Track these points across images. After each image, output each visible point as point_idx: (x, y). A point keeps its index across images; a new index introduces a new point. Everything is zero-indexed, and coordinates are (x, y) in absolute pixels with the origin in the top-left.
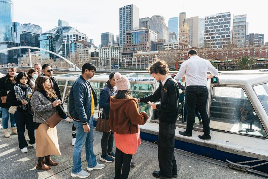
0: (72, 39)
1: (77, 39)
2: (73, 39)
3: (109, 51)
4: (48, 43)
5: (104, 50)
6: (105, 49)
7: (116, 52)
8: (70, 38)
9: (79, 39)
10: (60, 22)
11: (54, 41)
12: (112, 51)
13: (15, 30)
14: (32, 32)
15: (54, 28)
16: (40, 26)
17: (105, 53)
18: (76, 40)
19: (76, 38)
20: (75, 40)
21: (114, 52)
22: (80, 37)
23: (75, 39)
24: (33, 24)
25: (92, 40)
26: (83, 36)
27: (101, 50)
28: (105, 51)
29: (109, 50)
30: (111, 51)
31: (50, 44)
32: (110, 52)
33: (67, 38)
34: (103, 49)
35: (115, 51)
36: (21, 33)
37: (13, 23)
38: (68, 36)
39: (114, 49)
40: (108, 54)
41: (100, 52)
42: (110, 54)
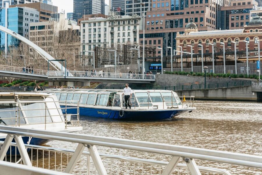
3: (106, 29)
5: (95, 25)
6: (97, 24)
7: (124, 30)
12: (116, 29)
17: (97, 33)
21: (119, 30)
27: (87, 25)
28: (97, 27)
29: (107, 26)
30: (113, 28)
32: (109, 30)
34: (92, 24)
35: (121, 28)
39: (119, 23)
40: (105, 34)
41: (84, 30)
42: (110, 35)
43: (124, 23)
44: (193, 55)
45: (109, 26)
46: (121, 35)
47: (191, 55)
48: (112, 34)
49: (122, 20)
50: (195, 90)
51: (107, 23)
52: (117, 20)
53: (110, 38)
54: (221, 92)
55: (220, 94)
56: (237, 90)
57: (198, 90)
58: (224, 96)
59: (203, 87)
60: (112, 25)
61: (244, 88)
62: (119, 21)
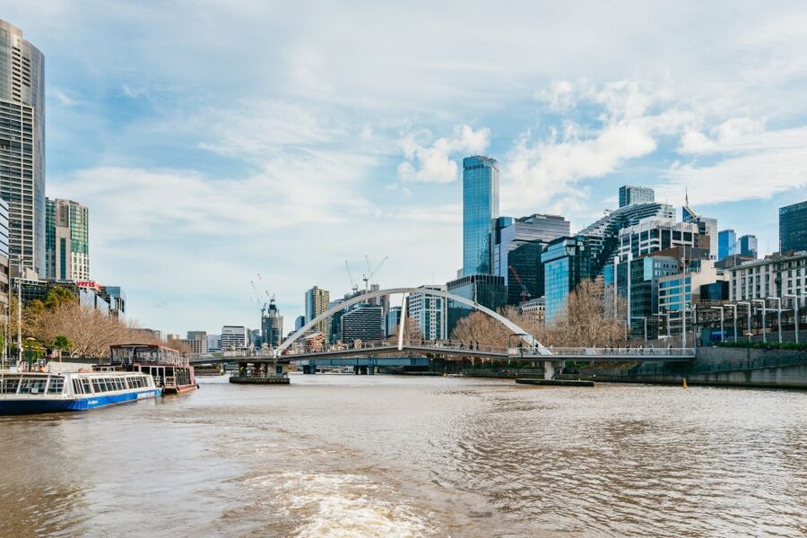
0: (647, 244)
1: (666, 243)
2: (652, 243)
3: (768, 276)
4: (567, 269)
5: (751, 272)
6: (754, 270)
7: (798, 274)
8: (640, 243)
9: (672, 241)
10: (625, 193)
11: (585, 260)
12: (784, 275)
13: (498, 241)
14: (544, 240)
15: (603, 216)
16: (563, 219)
17: (754, 284)
18: (660, 246)
19: (660, 240)
20: (657, 249)
21: (790, 275)
22: (677, 235)
23: (657, 243)
24: (547, 214)
25: (750, 239)
26: (688, 231)
27: (738, 273)
28: (754, 275)
29: (770, 273)
30: (779, 275)
31: (571, 271)
32: (773, 277)
33: (633, 245)
34: (747, 271)
35: (794, 273)
36: (514, 246)
37: (495, 222)
38: (635, 237)
39: (790, 266)
40: (767, 285)
41: (735, 282)
42: (775, 286)
43: (798, 264)
44: (783, 312)
45: (774, 272)
46: (794, 283)
47: (777, 312)
48: (778, 283)
49: (794, 260)
50: (735, 371)
51: (771, 268)
52: (786, 261)
53: (775, 290)
54: (768, 374)
55: (766, 378)
56: (790, 370)
57: (738, 371)
58: (773, 381)
59: (745, 367)
60: (779, 268)
61: (801, 367)
62: (790, 262)
